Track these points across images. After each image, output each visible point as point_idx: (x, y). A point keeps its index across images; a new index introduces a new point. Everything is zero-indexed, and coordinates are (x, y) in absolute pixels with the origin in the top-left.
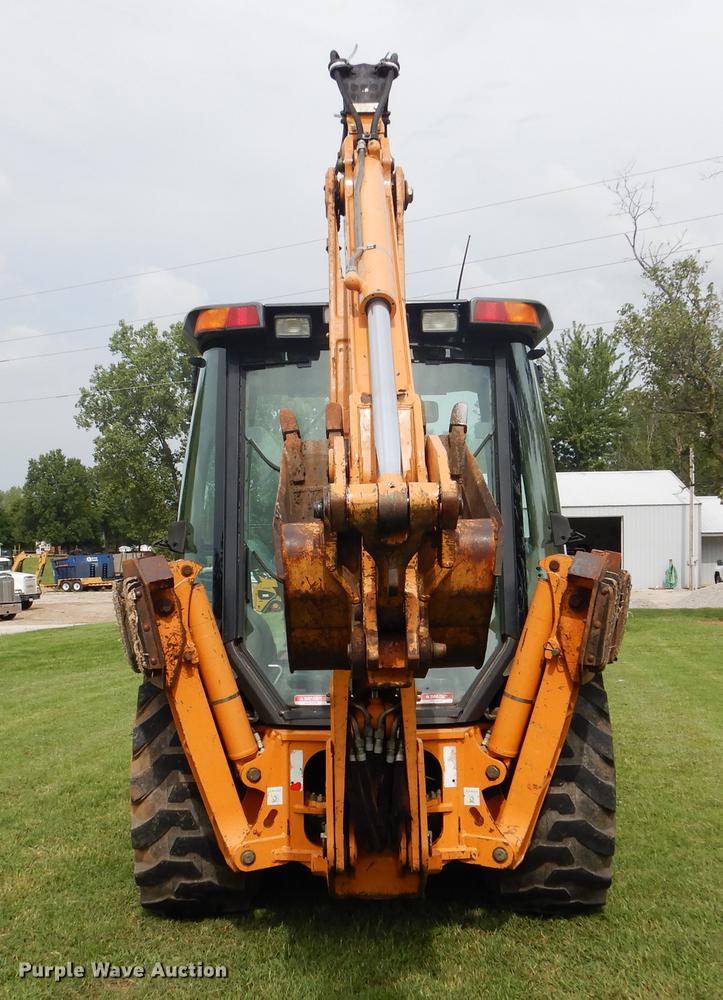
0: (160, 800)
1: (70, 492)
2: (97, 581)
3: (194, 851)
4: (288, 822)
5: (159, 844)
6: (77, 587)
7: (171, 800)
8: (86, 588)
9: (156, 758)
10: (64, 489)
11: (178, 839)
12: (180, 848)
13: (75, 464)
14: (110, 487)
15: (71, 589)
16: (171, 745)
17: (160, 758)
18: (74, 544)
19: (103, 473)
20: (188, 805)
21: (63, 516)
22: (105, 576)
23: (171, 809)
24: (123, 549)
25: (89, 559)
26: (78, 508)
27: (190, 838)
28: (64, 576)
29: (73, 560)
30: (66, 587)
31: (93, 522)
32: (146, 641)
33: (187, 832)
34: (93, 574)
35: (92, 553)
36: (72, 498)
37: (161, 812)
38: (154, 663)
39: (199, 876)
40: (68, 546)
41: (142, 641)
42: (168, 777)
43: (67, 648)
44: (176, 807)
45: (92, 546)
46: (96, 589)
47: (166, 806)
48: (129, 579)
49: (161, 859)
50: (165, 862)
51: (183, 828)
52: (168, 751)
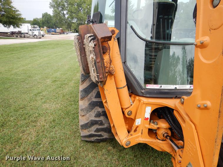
0: (91, 116)
1: (49, 19)
2: (54, 33)
3: (102, 131)
4: (142, 130)
5: (90, 129)
6: (51, 34)
7: (95, 117)
8: (52, 34)
9: (90, 102)
10: (48, 19)
11: (97, 128)
12: (98, 130)
13: (49, 15)
14: (55, 18)
15: (50, 34)
16: (95, 98)
17: (92, 102)
18: (50, 27)
19: (54, 16)
20: (102, 118)
21: (48, 23)
22: (55, 32)
23: (95, 119)
24: (57, 28)
25: (52, 30)
26: (50, 22)
27: (101, 128)
28: (49, 32)
29: (50, 30)
30: (49, 34)
31: (53, 24)
32: (97, 68)
33: (100, 126)
34: (53, 32)
35: (53, 29)
36: (49, 20)
37: (92, 120)
38: (101, 79)
39: (103, 137)
40: (49, 27)
41: (96, 68)
42: (94, 109)
43: (50, 44)
44: (97, 119)
45: (53, 28)
46: (54, 34)
47: (93, 118)
48: (89, 35)
49: (91, 133)
50: (92, 134)
51: (99, 125)
52: (94, 100)
